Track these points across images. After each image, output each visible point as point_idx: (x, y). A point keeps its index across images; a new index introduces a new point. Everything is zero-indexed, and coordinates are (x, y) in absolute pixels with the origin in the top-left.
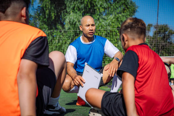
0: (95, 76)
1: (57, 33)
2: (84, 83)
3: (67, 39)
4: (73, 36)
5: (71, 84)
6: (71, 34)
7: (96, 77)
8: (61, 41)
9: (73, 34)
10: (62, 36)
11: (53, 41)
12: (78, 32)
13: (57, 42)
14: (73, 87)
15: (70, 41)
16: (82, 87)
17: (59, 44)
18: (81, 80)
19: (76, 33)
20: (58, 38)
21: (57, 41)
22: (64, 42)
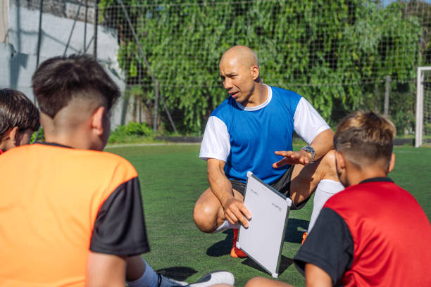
0: (273, 204)
1: (190, 9)
2: (250, 220)
3: (215, 23)
4: (231, 15)
5: (217, 216)
6: (226, 12)
7: (277, 206)
8: (201, 29)
9: (230, 12)
10: (202, 15)
11: (181, 26)
12: (243, 7)
13: (192, 31)
14: (223, 223)
15: (223, 27)
16: (246, 228)
17: (197, 36)
18: (242, 212)
19: (237, 10)
20: (193, 21)
21: (192, 28)
22: (209, 29)
